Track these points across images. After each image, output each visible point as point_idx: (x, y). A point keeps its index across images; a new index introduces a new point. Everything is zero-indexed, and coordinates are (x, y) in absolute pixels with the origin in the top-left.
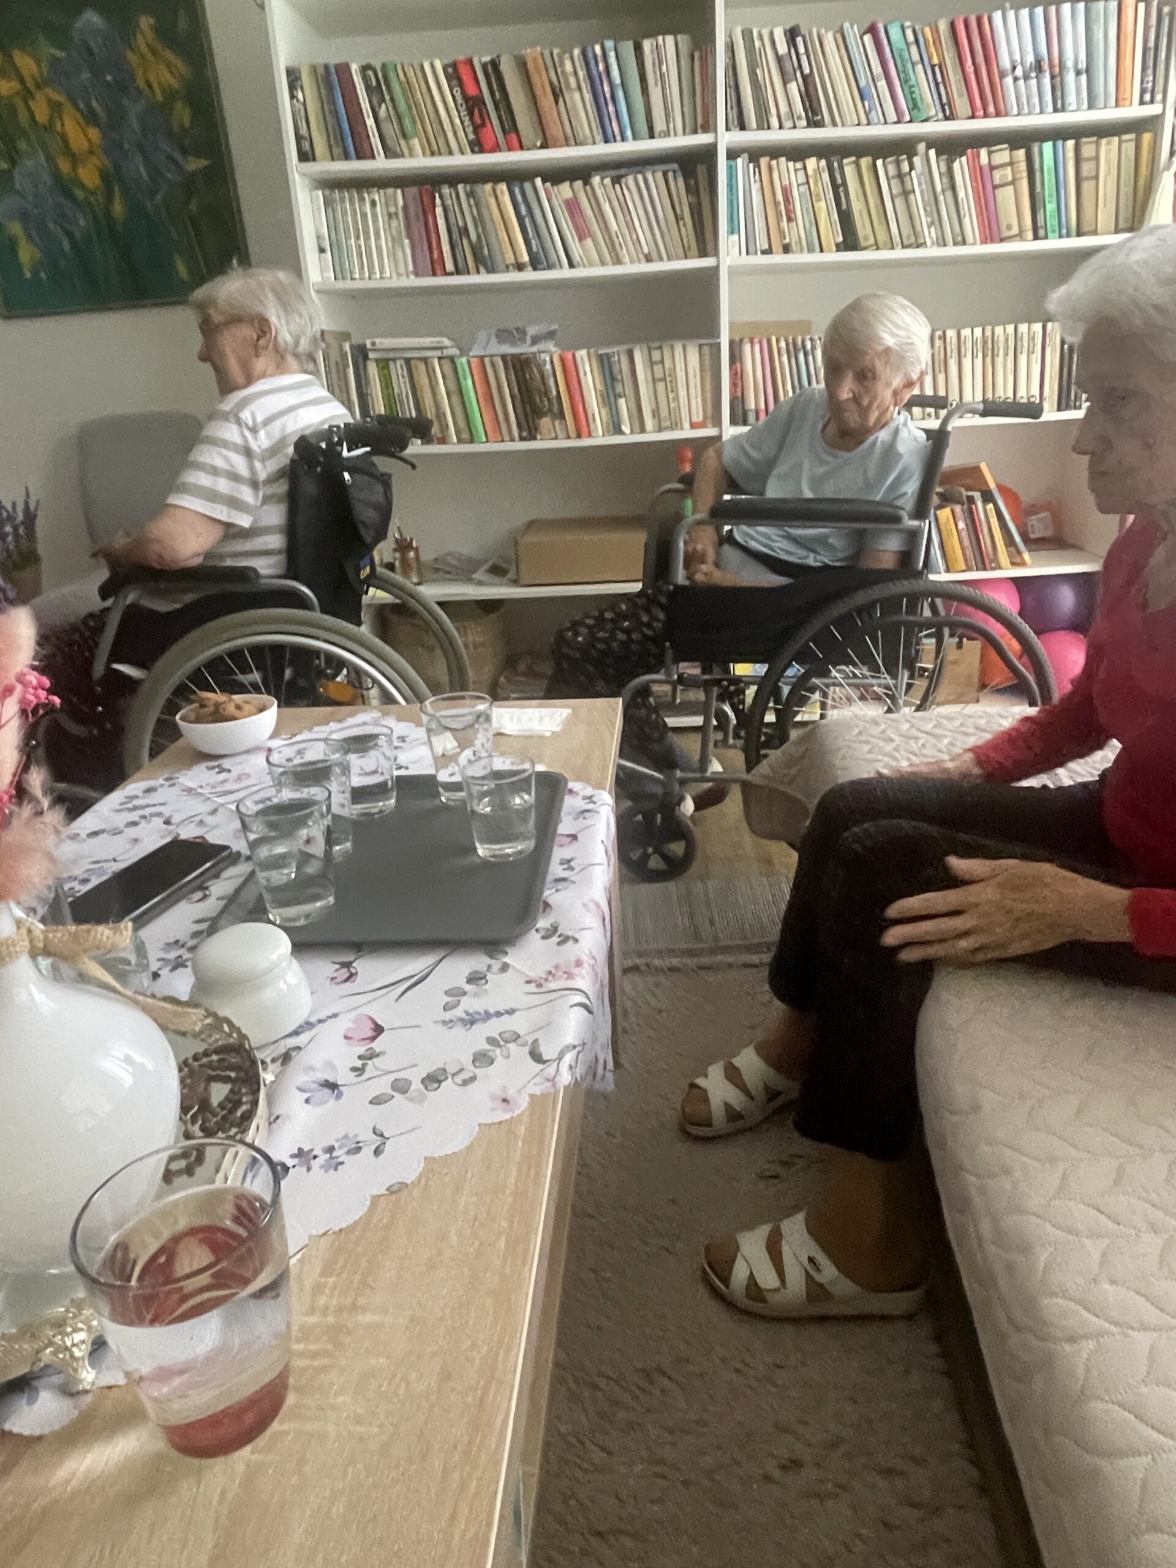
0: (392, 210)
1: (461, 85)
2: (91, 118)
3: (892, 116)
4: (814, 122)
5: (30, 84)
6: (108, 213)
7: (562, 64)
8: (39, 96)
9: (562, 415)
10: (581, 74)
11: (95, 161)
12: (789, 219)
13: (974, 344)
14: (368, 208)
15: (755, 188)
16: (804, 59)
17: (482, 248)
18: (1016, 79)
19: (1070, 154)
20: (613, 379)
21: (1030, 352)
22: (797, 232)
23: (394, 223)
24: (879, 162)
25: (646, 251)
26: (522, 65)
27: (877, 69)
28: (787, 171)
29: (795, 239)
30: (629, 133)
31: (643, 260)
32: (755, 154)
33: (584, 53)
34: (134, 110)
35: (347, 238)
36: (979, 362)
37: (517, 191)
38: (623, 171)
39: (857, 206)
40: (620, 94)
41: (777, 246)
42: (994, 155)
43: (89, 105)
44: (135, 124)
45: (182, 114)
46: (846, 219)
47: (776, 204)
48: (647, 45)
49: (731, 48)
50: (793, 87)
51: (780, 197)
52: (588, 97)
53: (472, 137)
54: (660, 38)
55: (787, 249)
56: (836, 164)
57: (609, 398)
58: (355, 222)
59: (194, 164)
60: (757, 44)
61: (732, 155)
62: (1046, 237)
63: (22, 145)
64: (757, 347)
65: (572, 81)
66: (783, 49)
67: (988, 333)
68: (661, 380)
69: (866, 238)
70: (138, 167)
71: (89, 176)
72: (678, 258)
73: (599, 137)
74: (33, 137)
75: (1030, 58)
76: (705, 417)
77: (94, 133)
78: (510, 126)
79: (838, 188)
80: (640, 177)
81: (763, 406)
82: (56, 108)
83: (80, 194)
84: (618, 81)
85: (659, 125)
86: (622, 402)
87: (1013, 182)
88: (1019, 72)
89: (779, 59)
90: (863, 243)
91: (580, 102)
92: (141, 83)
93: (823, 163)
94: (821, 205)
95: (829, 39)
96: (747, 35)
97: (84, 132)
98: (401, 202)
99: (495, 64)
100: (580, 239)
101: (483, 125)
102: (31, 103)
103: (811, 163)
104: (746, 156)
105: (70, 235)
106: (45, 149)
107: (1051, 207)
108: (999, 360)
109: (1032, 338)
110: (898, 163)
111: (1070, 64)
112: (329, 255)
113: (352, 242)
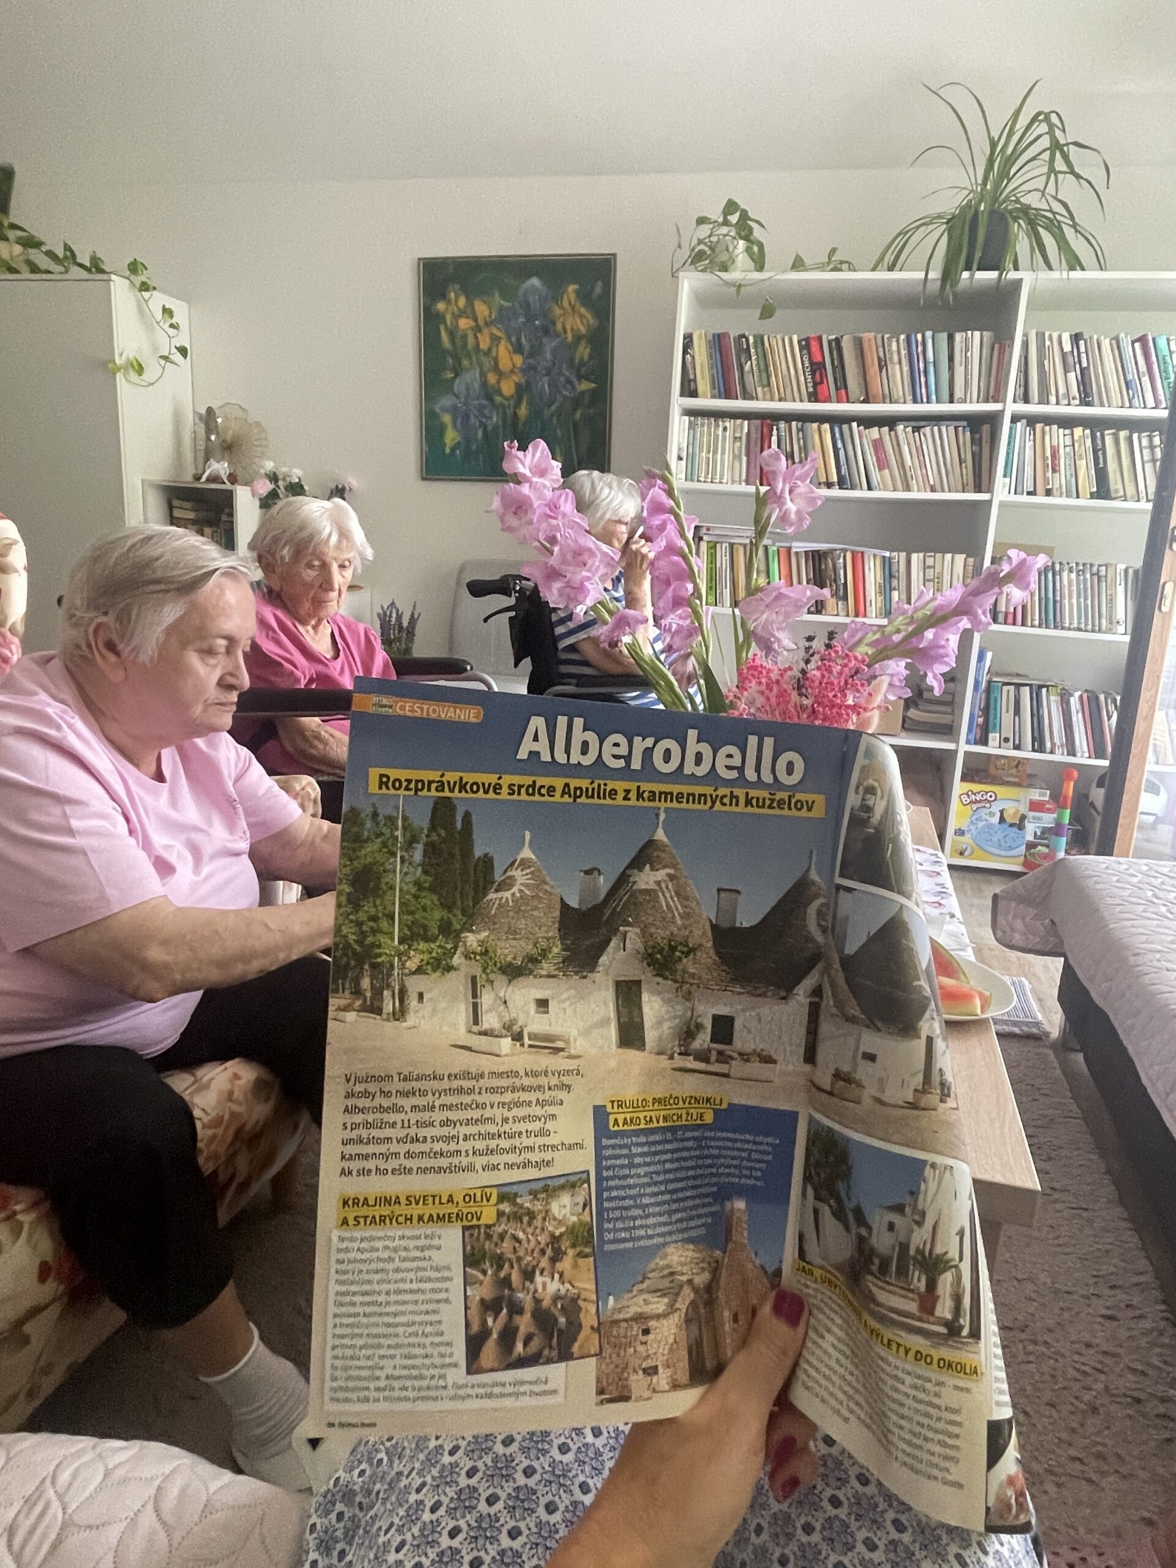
0: (738, 435)
1: (810, 354)
2: (518, 349)
3: (1151, 402)
4: (1085, 402)
5: (481, 322)
6: (515, 414)
7: (890, 345)
8: (486, 331)
9: (845, 597)
10: (903, 352)
11: (514, 378)
12: (1054, 471)
14: (720, 431)
15: (1029, 444)
16: (1084, 356)
20: (891, 576)
23: (738, 444)
24: (1135, 436)
25: (932, 483)
26: (859, 344)
27: (1143, 368)
28: (1058, 436)
29: (1057, 485)
30: (934, 397)
31: (928, 489)
32: (1032, 421)
33: (908, 339)
34: (549, 346)
35: (701, 451)
37: (837, 430)
38: (923, 423)
39: (1112, 467)
40: (931, 369)
41: (1040, 489)
43: (519, 340)
44: (548, 356)
45: (584, 352)
46: (1101, 475)
47: (1045, 458)
48: (959, 337)
49: (1025, 345)
50: (1072, 376)
51: (1048, 454)
52: (906, 368)
53: (811, 390)
54: (969, 333)
55: (1048, 493)
56: (1098, 434)
57: (886, 589)
58: (709, 441)
59: (585, 386)
60: (1048, 343)
61: (1015, 419)
63: (465, 363)
65: (895, 358)
66: (1067, 348)
68: (930, 580)
69: (1117, 491)
70: (544, 385)
71: (508, 388)
72: (957, 491)
73: (909, 398)
74: (474, 358)
77: (518, 360)
78: (842, 383)
79: (1098, 451)
80: (936, 429)
81: (1011, 610)
82: (496, 340)
83: (498, 399)
84: (931, 360)
85: (959, 393)
86: (895, 593)
89: (1064, 355)
90: (1113, 495)
91: (898, 373)
92: (559, 327)
93: (1088, 431)
94: (1082, 464)
95: (1106, 344)
96: (1041, 336)
97: (511, 359)
98: (746, 430)
99: (838, 341)
100: (880, 469)
101: (821, 383)
102: (479, 335)
103: (1078, 431)
104: (1024, 421)
105: (484, 427)
106: (481, 367)
110: (1150, 438)
112: (684, 463)
113: (704, 454)
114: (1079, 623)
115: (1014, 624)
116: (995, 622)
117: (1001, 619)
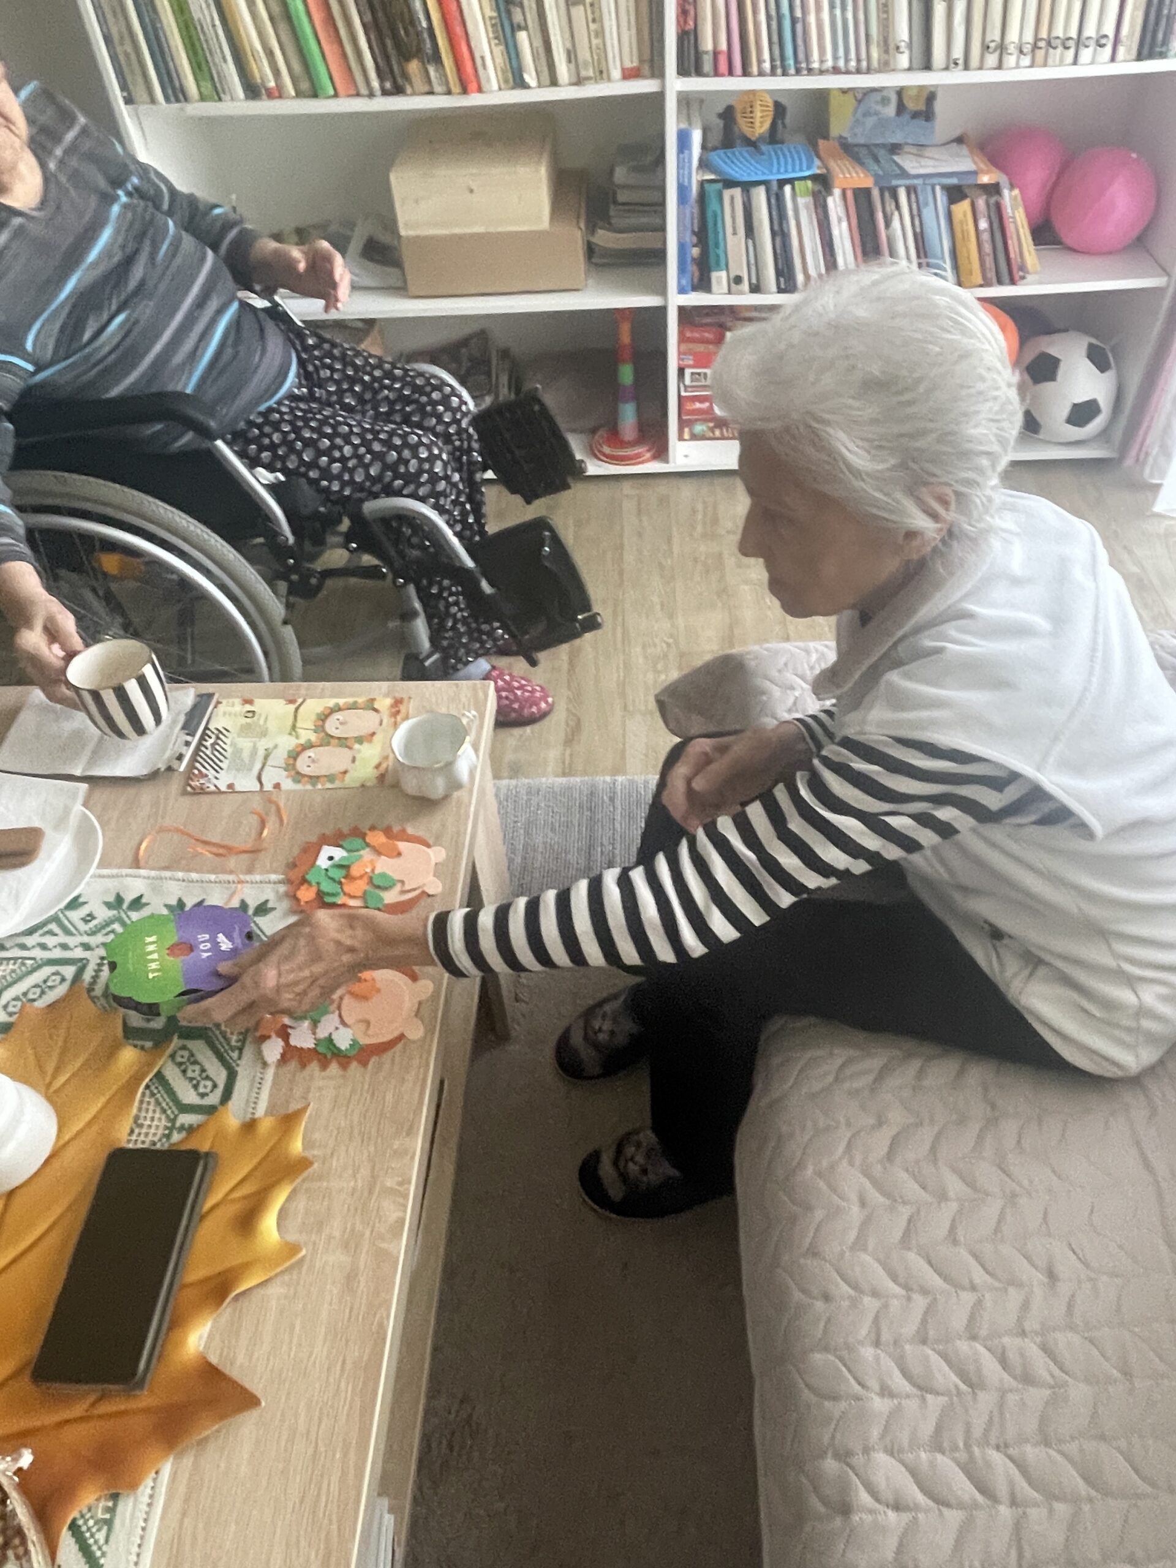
9: (437, 58)
20: (508, 1)
57: (504, 30)
68: (575, 3)
76: (641, 62)
81: (723, 46)
86: (522, 36)
114: (835, 58)
115: (731, 73)
116: (699, 72)
117: (707, 66)
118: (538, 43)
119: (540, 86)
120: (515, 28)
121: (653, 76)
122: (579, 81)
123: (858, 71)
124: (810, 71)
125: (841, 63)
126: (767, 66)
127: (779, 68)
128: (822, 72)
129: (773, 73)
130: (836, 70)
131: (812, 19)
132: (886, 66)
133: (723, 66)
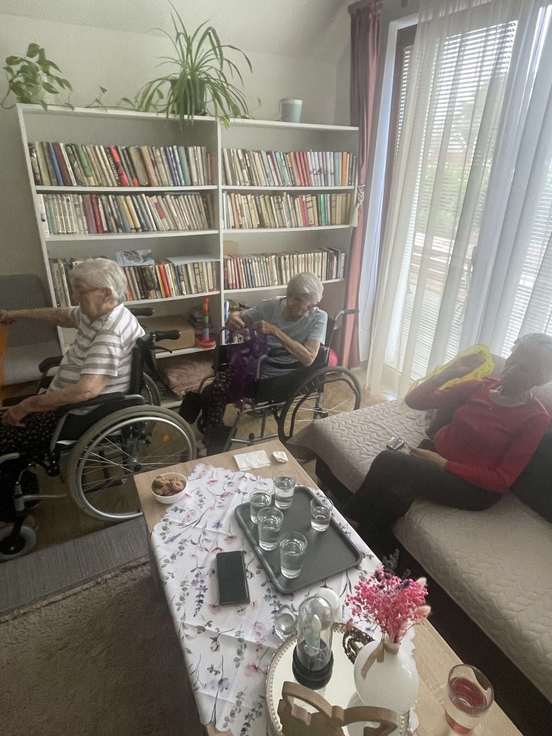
0: (77, 203)
1: (112, 157)
3: (277, 184)
4: (252, 184)
7: (156, 153)
9: (159, 289)
10: (164, 157)
12: (242, 216)
13: (302, 259)
14: (65, 202)
15: (229, 204)
16: (248, 161)
17: (120, 221)
18: (314, 175)
19: (328, 199)
20: (179, 274)
21: (318, 262)
22: (245, 220)
23: (78, 209)
24: (271, 198)
25: (188, 224)
26: (139, 152)
27: (272, 167)
28: (241, 199)
29: (244, 223)
30: (183, 183)
31: (187, 229)
32: (229, 192)
33: (165, 150)
35: (56, 215)
36: (303, 265)
37: (134, 199)
38: (179, 194)
39: (264, 212)
40: (179, 166)
41: (237, 226)
42: (307, 198)
47: (237, 210)
48: (190, 149)
49: (223, 155)
50: (245, 171)
51: (238, 208)
52: (166, 166)
53: (117, 178)
54: (195, 147)
55: (241, 227)
56: (257, 197)
57: (178, 280)
58: (60, 209)
60: (232, 154)
61: (223, 192)
62: (321, 225)
64: (232, 262)
65: (160, 160)
66: (241, 157)
67: (306, 256)
68: (197, 274)
69: (267, 224)
72: (201, 230)
73: (171, 183)
75: (318, 168)
76: (214, 287)
78: (134, 174)
79: (258, 206)
80: (185, 196)
81: (234, 282)
84: (179, 162)
85: (195, 180)
86: (183, 282)
87: (312, 207)
88: (315, 172)
89: (240, 161)
90: (267, 226)
91: (163, 169)
93: (253, 196)
94: (252, 212)
95: (256, 155)
96: (229, 151)
98: (81, 201)
99: (127, 150)
100: (161, 219)
101: (122, 173)
103: (249, 196)
104: (226, 192)
107: (323, 215)
108: (309, 265)
109: (319, 258)
110: (277, 199)
111: (329, 171)
112: (46, 222)
113: (58, 217)
114: (261, 284)
116: (228, 288)
117: (231, 287)
118: (187, 284)
119: (187, 294)
120: (180, 281)
121: (217, 290)
122: (198, 292)
123: (267, 286)
124: (256, 287)
125: (263, 285)
126: (245, 286)
127: (248, 286)
128: (258, 287)
129: (247, 288)
130: (261, 286)
131: (255, 275)
132: (273, 285)
133: (235, 287)
